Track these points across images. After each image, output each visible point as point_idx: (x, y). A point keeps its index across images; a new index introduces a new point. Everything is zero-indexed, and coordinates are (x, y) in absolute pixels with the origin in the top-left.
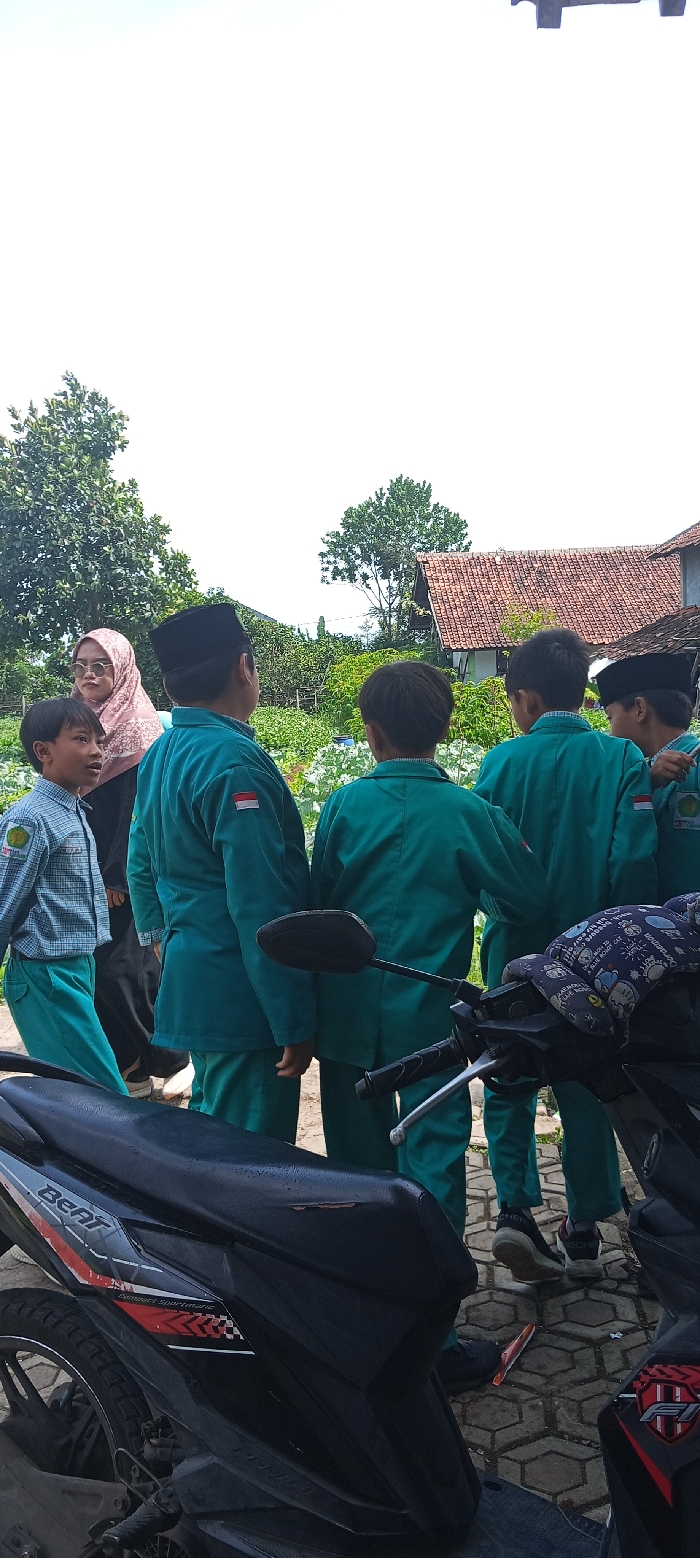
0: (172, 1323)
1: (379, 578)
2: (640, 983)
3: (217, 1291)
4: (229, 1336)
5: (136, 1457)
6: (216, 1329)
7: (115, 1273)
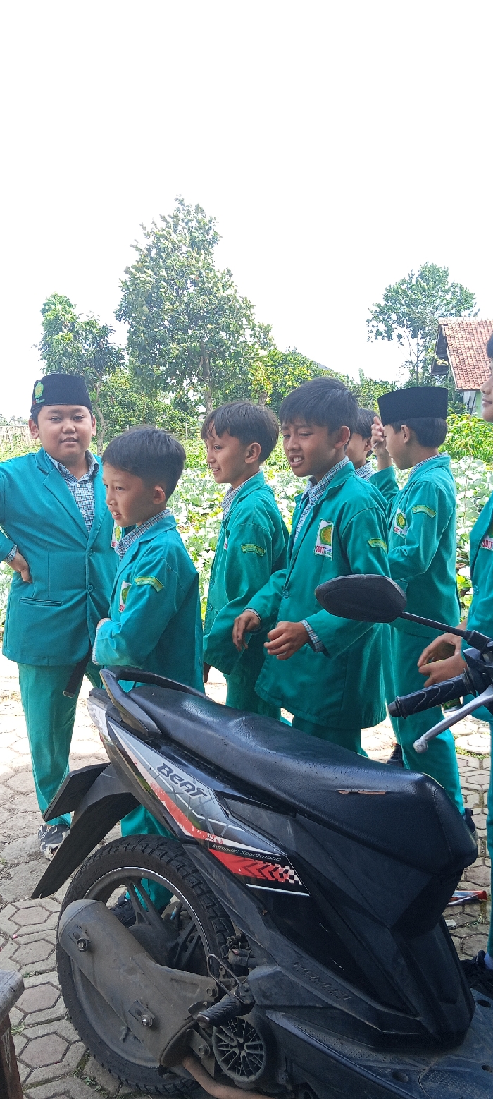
0: (250, 869)
1: (410, 337)
3: (283, 848)
4: (291, 881)
5: (222, 960)
6: (281, 875)
7: (211, 830)
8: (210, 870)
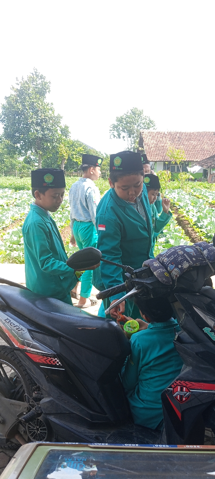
0: (41, 360)
1: (128, 137)
2: (181, 269)
3: (55, 351)
4: (58, 364)
5: (30, 396)
6: (54, 362)
7: (26, 344)
8: (25, 361)
